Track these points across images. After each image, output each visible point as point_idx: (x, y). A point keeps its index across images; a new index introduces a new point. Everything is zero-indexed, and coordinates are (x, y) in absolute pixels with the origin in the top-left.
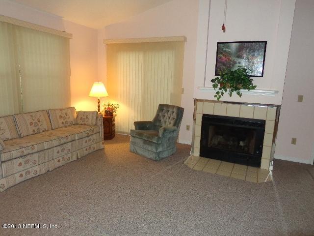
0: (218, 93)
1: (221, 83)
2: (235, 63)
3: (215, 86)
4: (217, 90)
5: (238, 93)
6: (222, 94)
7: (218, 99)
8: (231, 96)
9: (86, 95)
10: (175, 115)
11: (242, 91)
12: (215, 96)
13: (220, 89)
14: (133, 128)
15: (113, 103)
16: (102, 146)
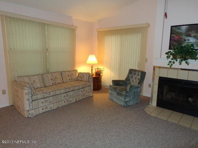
0: (170, 62)
1: (173, 55)
2: (185, 40)
3: (168, 57)
4: (170, 60)
5: (187, 63)
6: (174, 63)
7: (171, 66)
8: (180, 64)
9: (84, 63)
10: (139, 77)
11: (190, 61)
12: (168, 64)
13: (172, 59)
14: (111, 84)
15: (101, 67)
16: (92, 95)
